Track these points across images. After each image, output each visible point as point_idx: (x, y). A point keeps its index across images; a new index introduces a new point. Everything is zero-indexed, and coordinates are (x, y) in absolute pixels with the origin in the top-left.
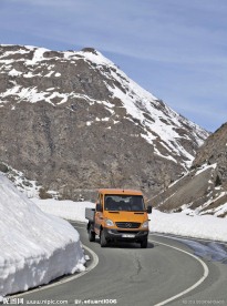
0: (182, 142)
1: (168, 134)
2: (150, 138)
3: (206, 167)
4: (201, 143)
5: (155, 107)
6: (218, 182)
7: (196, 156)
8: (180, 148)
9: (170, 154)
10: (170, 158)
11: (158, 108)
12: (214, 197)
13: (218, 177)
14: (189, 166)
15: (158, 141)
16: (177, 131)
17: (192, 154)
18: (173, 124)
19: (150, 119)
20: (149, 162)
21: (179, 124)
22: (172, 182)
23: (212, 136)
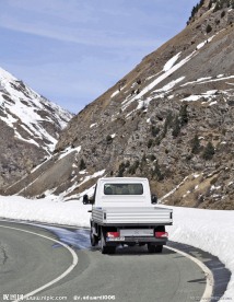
0: (44, 125)
1: (29, 117)
2: (10, 121)
3: (69, 150)
4: (64, 125)
5: (15, 88)
6: (82, 166)
7: (59, 139)
8: (42, 131)
9: (32, 137)
10: (32, 141)
11: (19, 89)
12: (79, 182)
13: (82, 161)
14: (52, 150)
15: (19, 124)
16: (39, 113)
17: (55, 137)
18: (35, 106)
19: (10, 100)
20: (10, 147)
21: (41, 106)
22: (34, 166)
23: (75, 118)
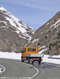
0: (28, 33)
1: (23, 31)
2: (18, 32)
3: (35, 40)
4: (33, 33)
5: (19, 23)
6: (39, 45)
7: (32, 37)
8: (27, 35)
9: (24, 37)
10: (24, 38)
11: (20, 23)
12: (38, 49)
13: (39, 43)
14: (30, 40)
15: (20, 33)
16: (26, 30)
17: (31, 36)
18: (25, 28)
19: (18, 26)
20: (18, 39)
21: (27, 28)
22: (25, 45)
23: (37, 31)
